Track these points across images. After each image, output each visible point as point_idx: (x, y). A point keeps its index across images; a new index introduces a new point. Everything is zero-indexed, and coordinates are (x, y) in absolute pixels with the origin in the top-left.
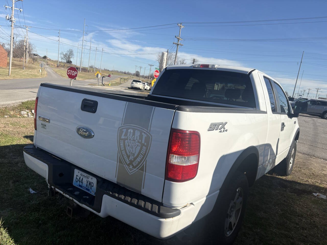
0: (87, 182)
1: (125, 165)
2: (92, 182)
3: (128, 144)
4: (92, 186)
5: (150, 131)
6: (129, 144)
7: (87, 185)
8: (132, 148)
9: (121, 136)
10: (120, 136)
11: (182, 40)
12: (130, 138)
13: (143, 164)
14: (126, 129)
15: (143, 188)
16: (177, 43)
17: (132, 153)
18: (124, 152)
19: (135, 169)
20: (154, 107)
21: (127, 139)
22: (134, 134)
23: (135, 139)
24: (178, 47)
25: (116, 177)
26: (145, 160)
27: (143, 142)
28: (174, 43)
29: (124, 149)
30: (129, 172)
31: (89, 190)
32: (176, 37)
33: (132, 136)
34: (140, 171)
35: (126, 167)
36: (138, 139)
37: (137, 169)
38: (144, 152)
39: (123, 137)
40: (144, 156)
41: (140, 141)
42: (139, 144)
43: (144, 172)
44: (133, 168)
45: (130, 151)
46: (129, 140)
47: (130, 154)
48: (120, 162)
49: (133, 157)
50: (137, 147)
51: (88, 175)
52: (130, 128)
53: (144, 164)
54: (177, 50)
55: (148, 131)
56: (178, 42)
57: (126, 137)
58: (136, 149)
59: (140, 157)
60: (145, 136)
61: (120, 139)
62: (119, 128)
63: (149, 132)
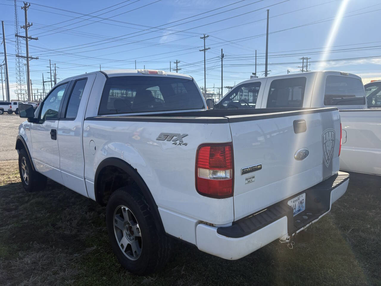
1: (325, 162)
6: (327, 145)
8: (329, 147)
12: (328, 140)
13: (333, 154)
14: (325, 134)
15: (333, 171)
22: (329, 135)
30: (327, 166)
31: (300, 210)
36: (331, 137)
37: (330, 160)
38: (333, 145)
39: (325, 141)
42: (332, 141)
43: (332, 160)
51: (299, 196)
52: (327, 132)
55: (334, 129)
60: (333, 134)
62: (322, 136)
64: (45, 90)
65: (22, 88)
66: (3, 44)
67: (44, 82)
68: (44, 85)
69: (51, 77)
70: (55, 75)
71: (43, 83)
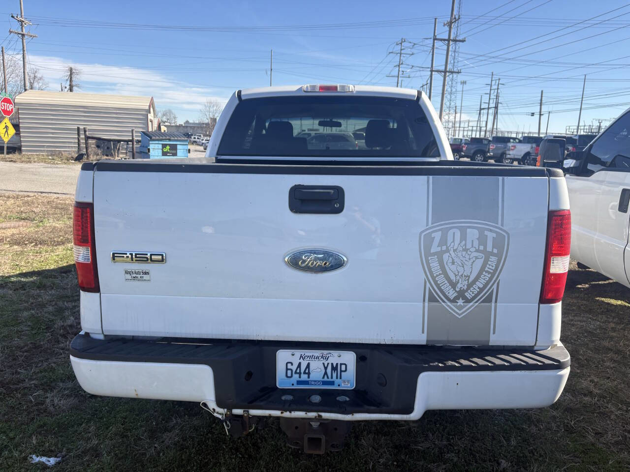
0: (326, 368)
1: (444, 302)
2: (342, 363)
3: (451, 260)
4: (341, 371)
5: (502, 225)
6: (453, 260)
7: (326, 373)
8: (463, 267)
9: (431, 247)
10: (428, 247)
11: (31, 24)
12: (455, 248)
13: (491, 290)
14: (440, 232)
15: (494, 333)
16: (21, 32)
17: (462, 275)
18: (441, 279)
19: (471, 304)
20: (501, 178)
21: (448, 251)
22: (464, 237)
23: (469, 246)
24: (24, 41)
25: (423, 332)
26: (495, 281)
27: (489, 249)
28: (11, 32)
29: (441, 272)
30: (457, 313)
31: (332, 383)
32: (12, 17)
33: (460, 242)
34: (482, 304)
35: (448, 306)
36: (476, 243)
37: (476, 302)
38: (492, 266)
39: (435, 249)
40: (493, 275)
41: (482, 248)
42: (481, 254)
43: (493, 304)
44: (465, 304)
45: (458, 272)
46: (452, 252)
47: (458, 278)
48: (432, 299)
49: (467, 281)
50: (474, 261)
51: (325, 352)
52: (451, 228)
53: (493, 291)
54: (23, 48)
55: (499, 225)
56: (22, 28)
57: (444, 248)
58: (472, 265)
59: (483, 278)
60: (490, 236)
61: (428, 254)
62: (421, 233)
63: (501, 227)
64: (481, 122)
65: (449, 120)
66: (431, 53)
67: (481, 109)
68: (480, 113)
69: (489, 100)
70: (497, 97)
71: (480, 111)
